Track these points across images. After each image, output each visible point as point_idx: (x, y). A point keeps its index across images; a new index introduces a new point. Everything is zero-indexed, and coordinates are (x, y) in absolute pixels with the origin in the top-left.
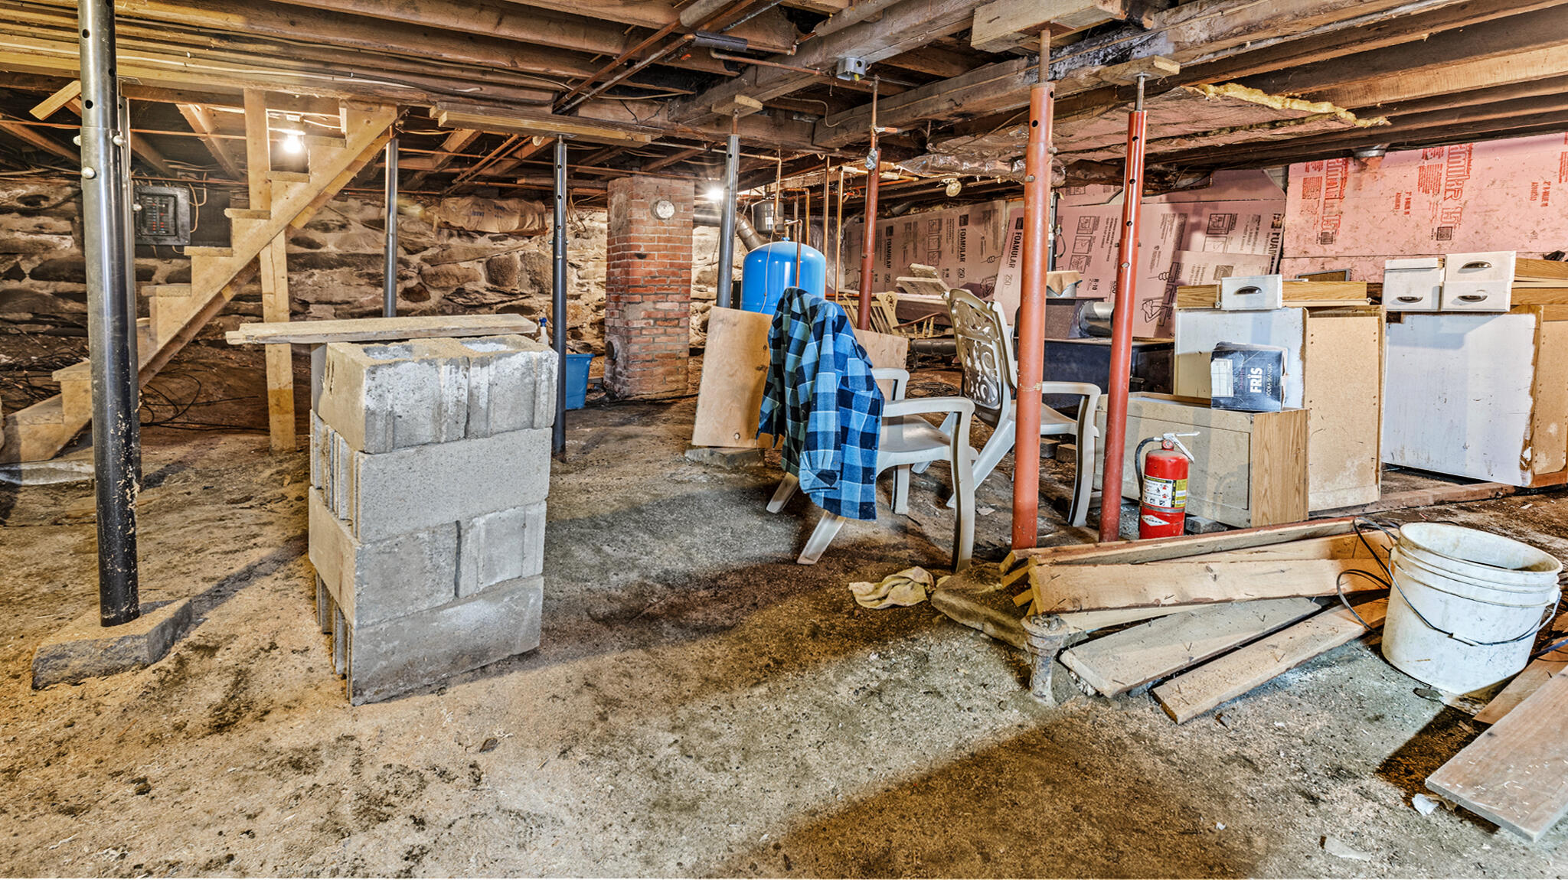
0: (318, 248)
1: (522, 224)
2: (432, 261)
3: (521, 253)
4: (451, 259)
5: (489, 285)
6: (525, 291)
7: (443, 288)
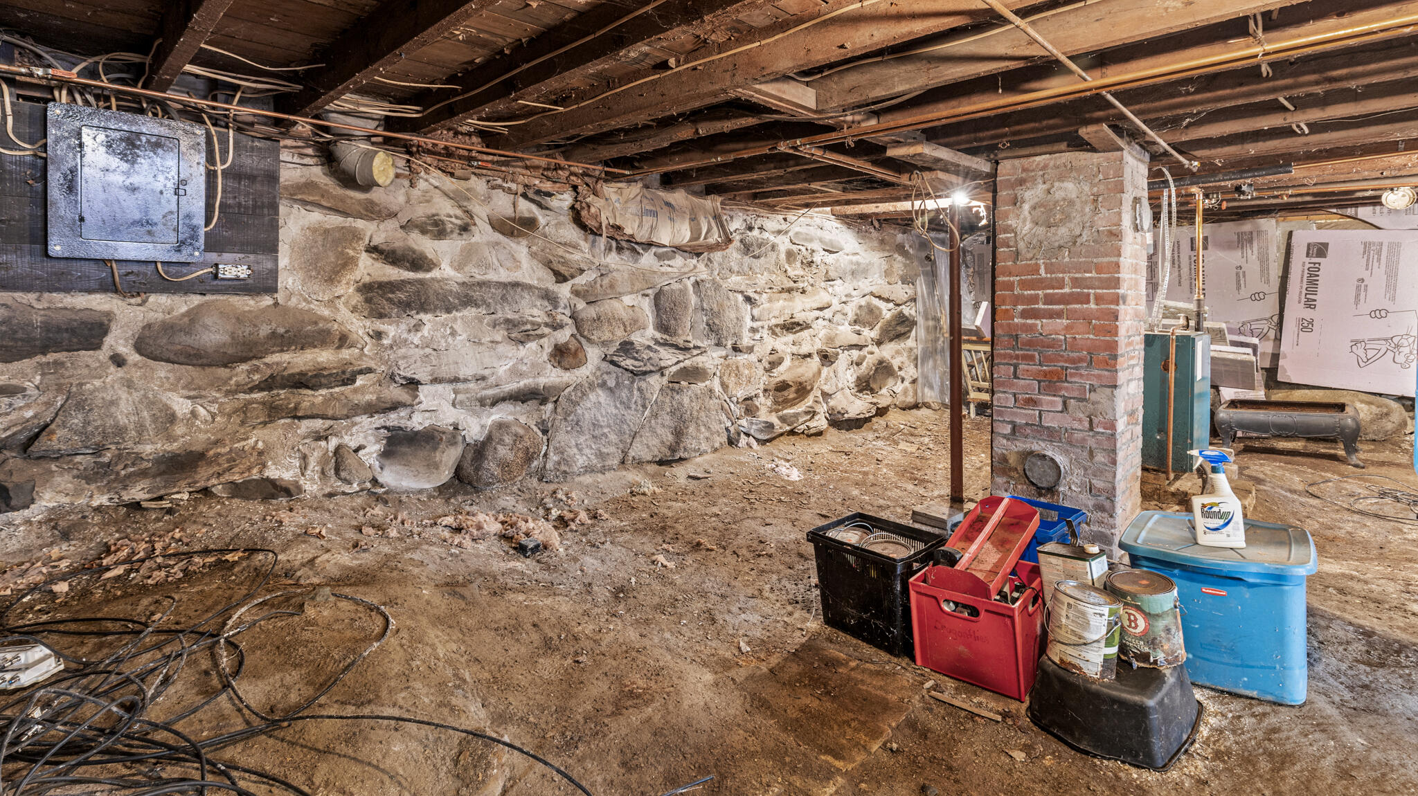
0: (429, 270)
1: (696, 235)
2: (588, 295)
3: (692, 279)
4: (613, 292)
5: (658, 335)
6: (700, 344)
7: (604, 344)
